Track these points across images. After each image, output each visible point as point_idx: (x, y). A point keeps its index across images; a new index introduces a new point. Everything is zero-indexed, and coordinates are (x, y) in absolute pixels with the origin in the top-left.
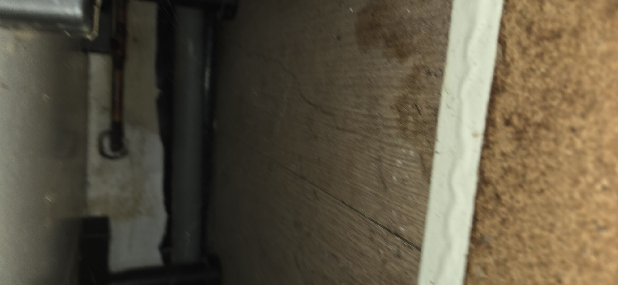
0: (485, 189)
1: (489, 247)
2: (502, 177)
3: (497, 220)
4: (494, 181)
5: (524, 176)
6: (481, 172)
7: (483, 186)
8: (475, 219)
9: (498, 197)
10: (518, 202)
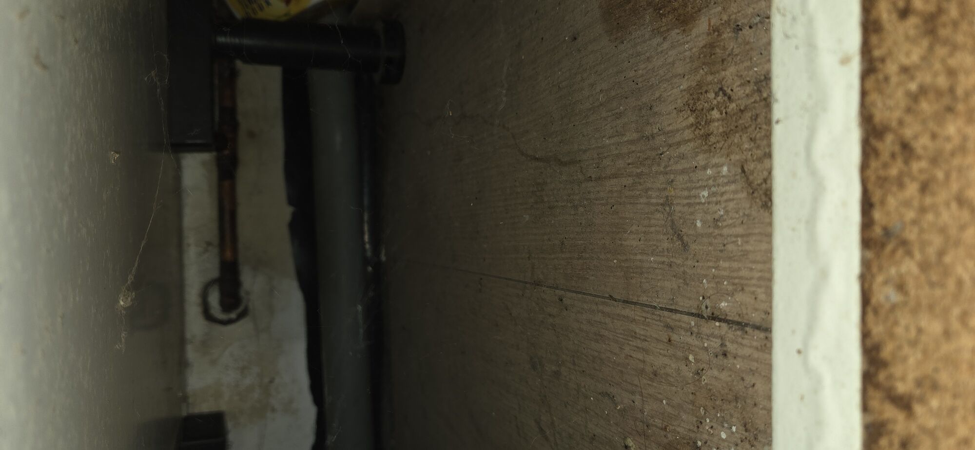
0: (879, 145)
1: (904, 243)
2: (908, 110)
3: (912, 189)
4: (894, 124)
5: (952, 90)
6: (867, 118)
7: (874, 142)
8: (867, 205)
9: (906, 147)
10: (948, 139)
